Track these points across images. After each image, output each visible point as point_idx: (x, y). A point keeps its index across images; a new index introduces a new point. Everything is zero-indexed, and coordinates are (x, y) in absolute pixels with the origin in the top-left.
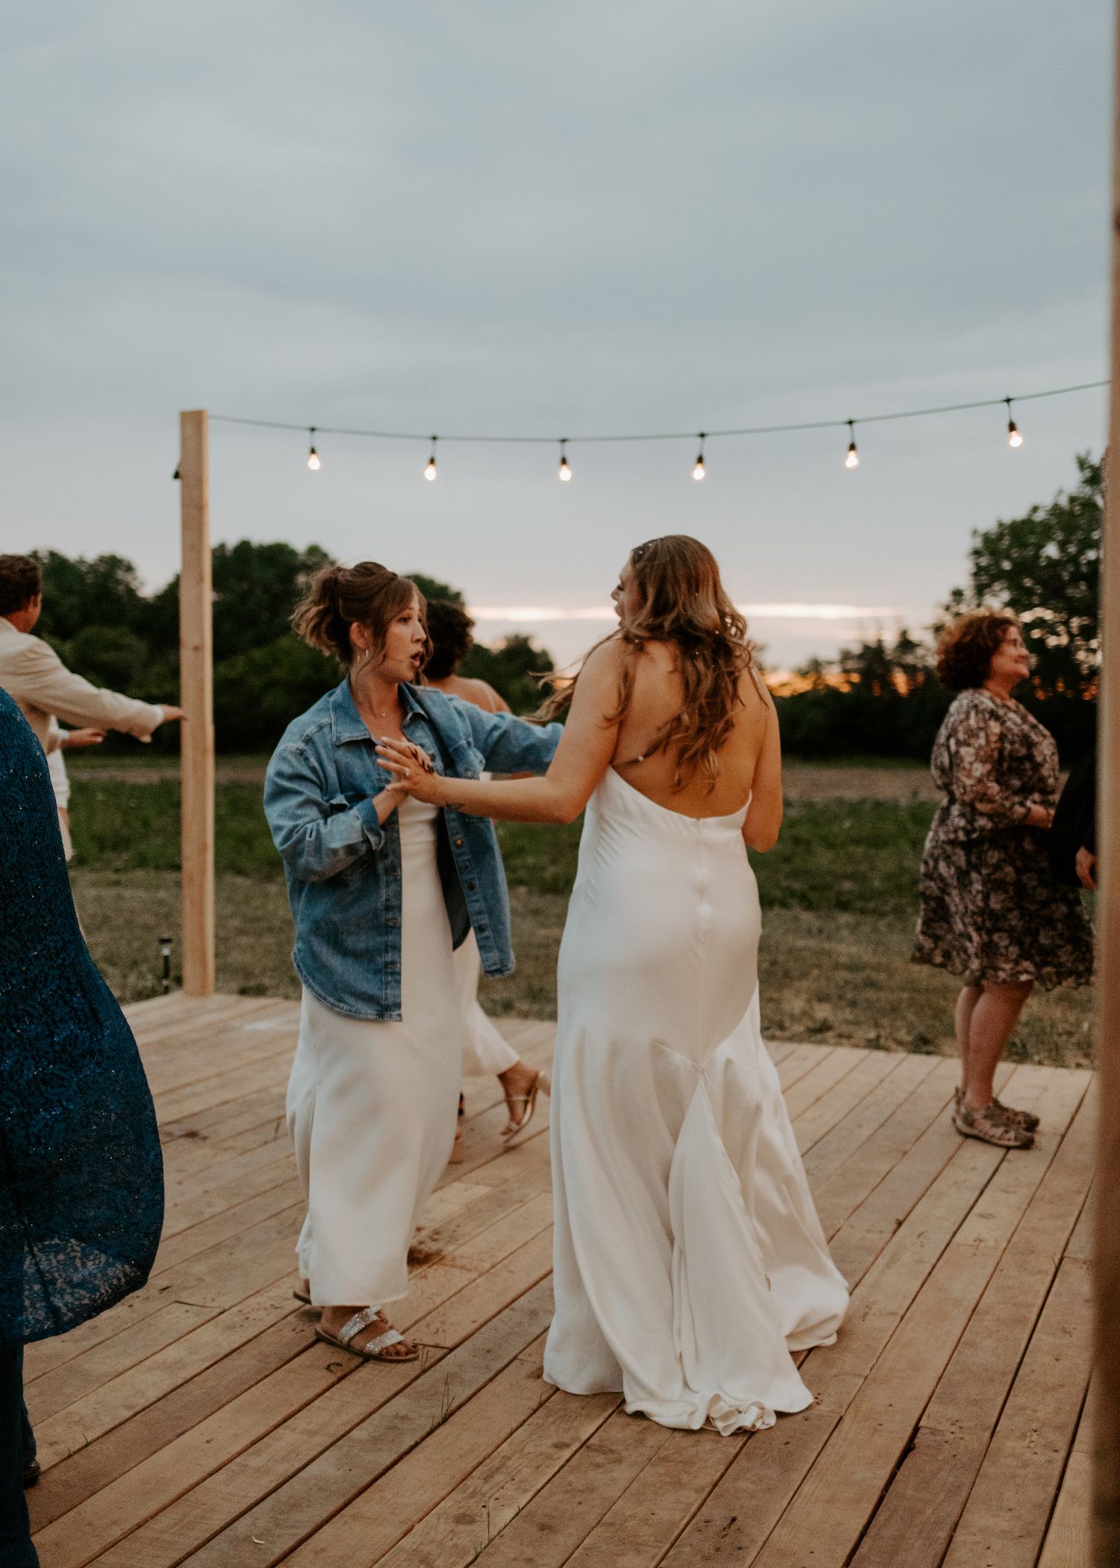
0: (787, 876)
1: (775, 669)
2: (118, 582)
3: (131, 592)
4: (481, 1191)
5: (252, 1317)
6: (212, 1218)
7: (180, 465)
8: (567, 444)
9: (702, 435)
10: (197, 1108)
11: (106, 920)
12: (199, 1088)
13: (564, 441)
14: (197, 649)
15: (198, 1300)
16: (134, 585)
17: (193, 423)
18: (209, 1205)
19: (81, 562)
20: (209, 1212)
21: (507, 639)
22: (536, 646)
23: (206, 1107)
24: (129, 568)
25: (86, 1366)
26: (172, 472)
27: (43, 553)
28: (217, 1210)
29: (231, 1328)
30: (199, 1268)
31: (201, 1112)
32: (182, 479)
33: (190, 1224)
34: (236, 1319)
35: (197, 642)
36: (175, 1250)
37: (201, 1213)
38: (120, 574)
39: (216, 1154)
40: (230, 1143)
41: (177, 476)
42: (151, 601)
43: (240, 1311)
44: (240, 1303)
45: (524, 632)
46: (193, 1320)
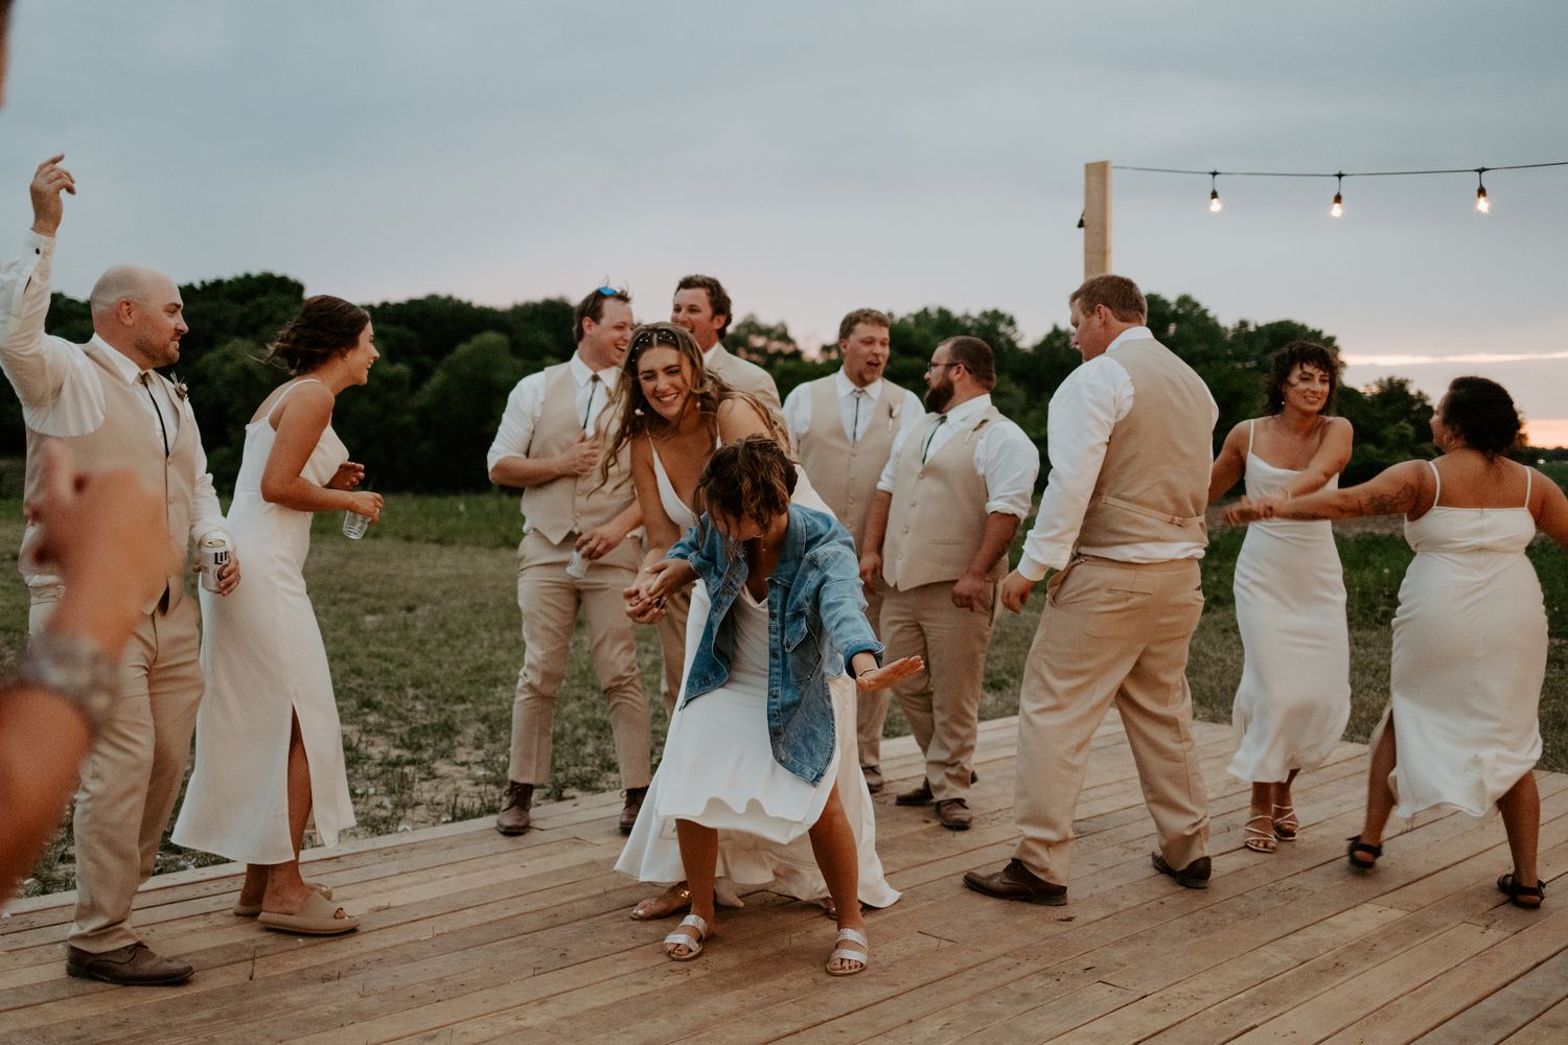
2: (999, 334)
3: (1011, 344)
4: (1396, 914)
5: (1173, 1005)
6: (1126, 910)
7: (1084, 214)
10: (1103, 810)
11: (1005, 635)
12: (1103, 791)
15: (1122, 984)
16: (1014, 337)
17: (1098, 173)
18: (1123, 898)
19: (967, 317)
20: (1123, 905)
21: (1380, 384)
22: (1412, 391)
23: (1113, 809)
24: (1011, 322)
25: (1022, 1026)
27: (933, 310)
28: (1132, 904)
29: (1155, 1010)
30: (1120, 954)
31: (1108, 813)
32: (1086, 227)
33: (1107, 914)
34: (1159, 1005)
36: (1093, 935)
37: (1117, 905)
38: (1002, 328)
39: (1125, 853)
40: (1138, 844)
41: (1081, 224)
42: (1030, 351)
43: (1162, 997)
44: (1161, 990)
45: (1398, 376)
46: (1118, 1000)
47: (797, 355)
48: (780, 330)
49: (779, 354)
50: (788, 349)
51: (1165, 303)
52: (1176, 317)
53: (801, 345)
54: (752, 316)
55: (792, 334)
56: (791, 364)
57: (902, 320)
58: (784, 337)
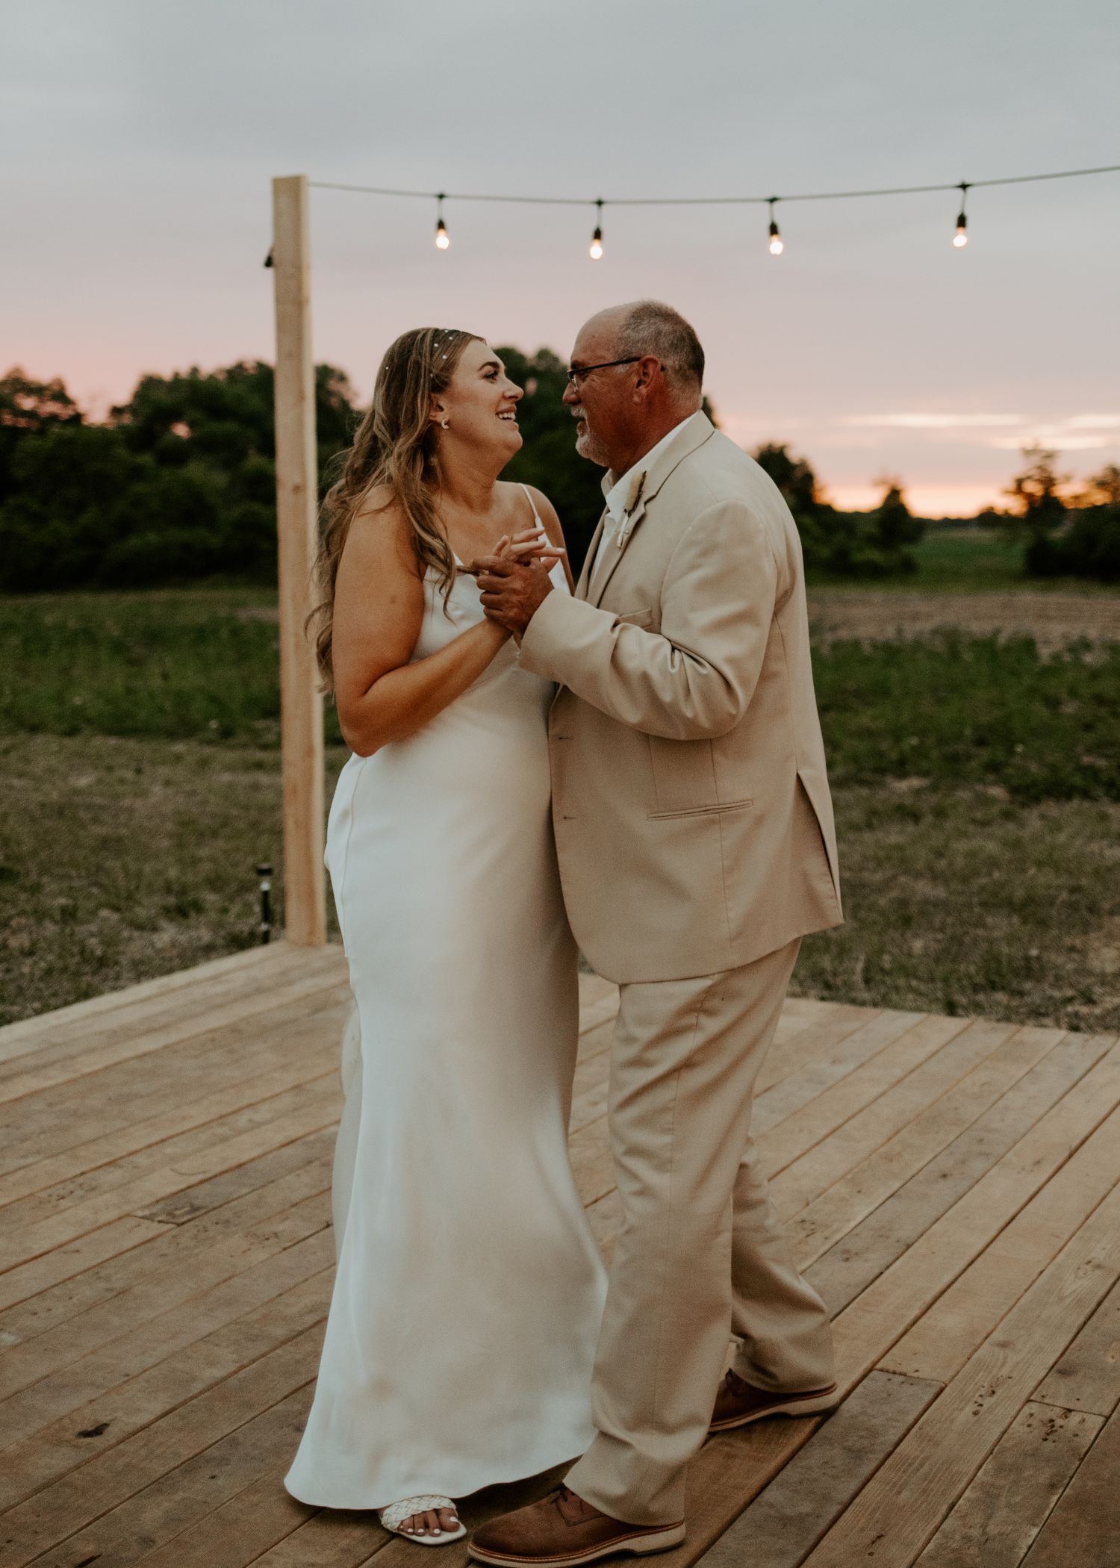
0: (1089, 751)
1: (1068, 479)
3: (345, 405)
7: (272, 250)
8: (776, 204)
9: (964, 187)
13: (773, 200)
14: (298, 489)
16: (348, 396)
17: (289, 193)
24: (342, 378)
26: (263, 258)
32: (276, 267)
35: (297, 480)
41: (269, 263)
47: (77, 418)
48: (56, 388)
49: (53, 418)
50: (65, 413)
51: (521, 358)
52: (534, 373)
53: (83, 406)
54: (18, 370)
55: (72, 392)
56: (70, 431)
57: (211, 377)
58: (60, 395)
